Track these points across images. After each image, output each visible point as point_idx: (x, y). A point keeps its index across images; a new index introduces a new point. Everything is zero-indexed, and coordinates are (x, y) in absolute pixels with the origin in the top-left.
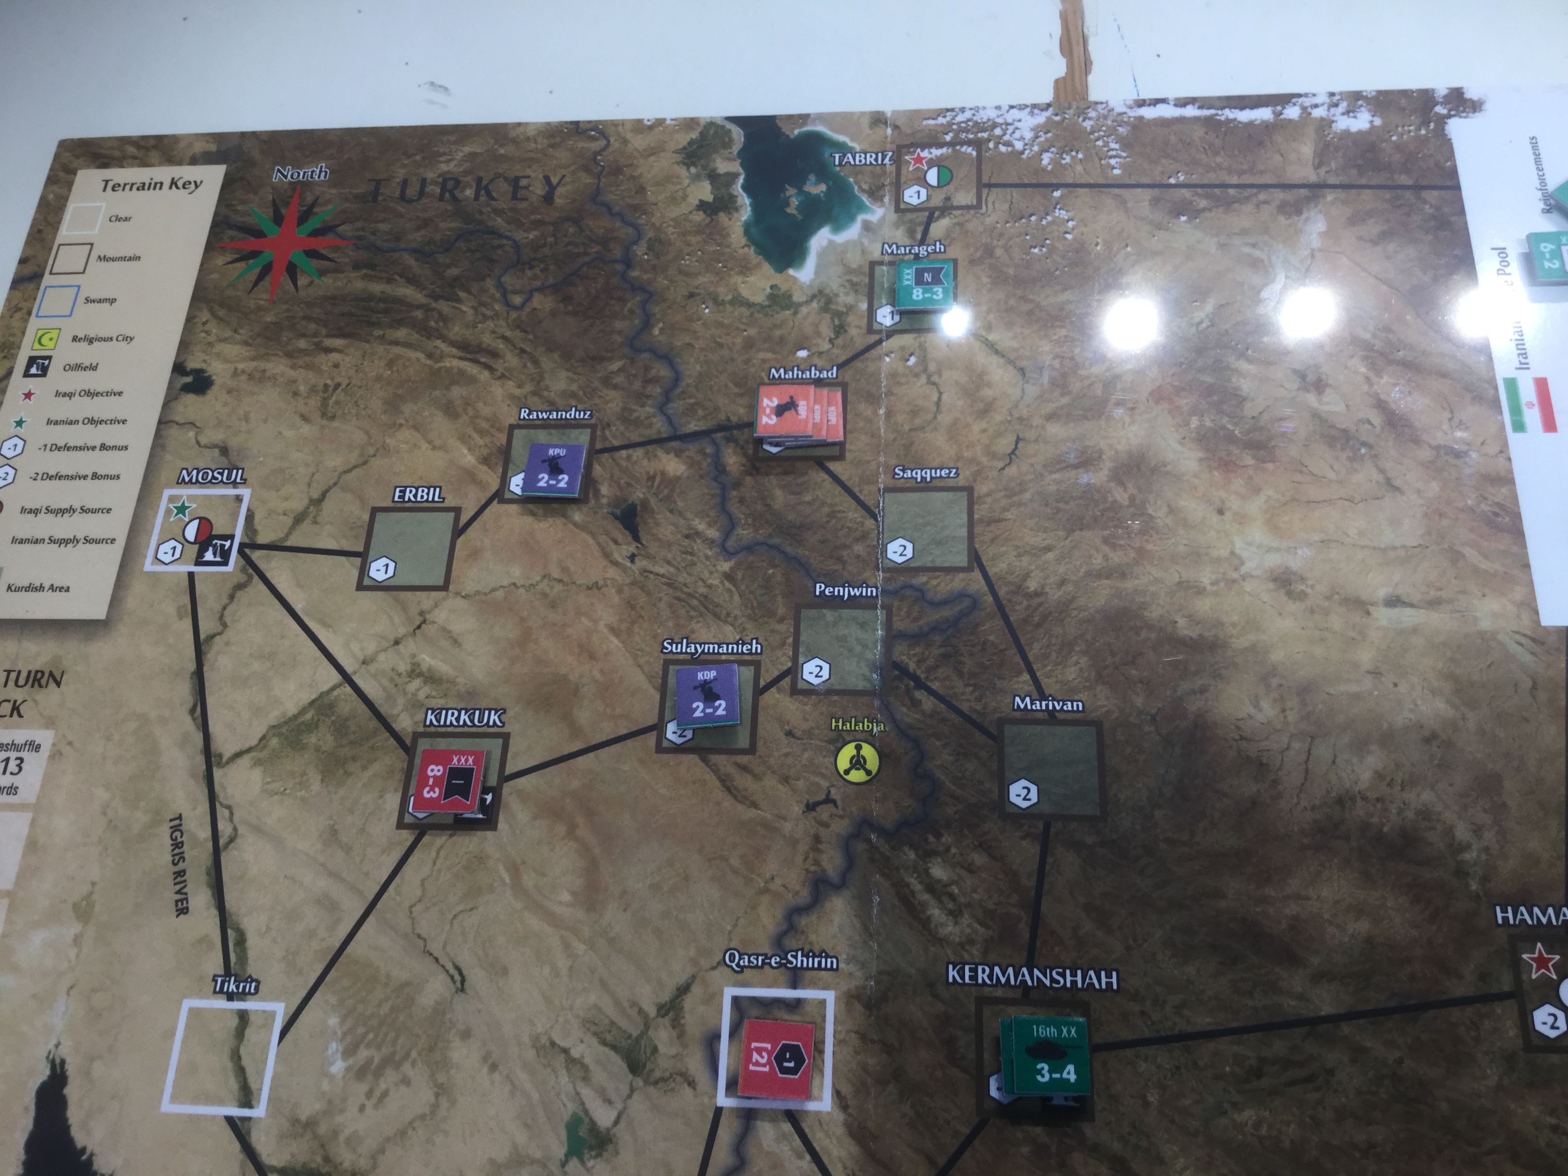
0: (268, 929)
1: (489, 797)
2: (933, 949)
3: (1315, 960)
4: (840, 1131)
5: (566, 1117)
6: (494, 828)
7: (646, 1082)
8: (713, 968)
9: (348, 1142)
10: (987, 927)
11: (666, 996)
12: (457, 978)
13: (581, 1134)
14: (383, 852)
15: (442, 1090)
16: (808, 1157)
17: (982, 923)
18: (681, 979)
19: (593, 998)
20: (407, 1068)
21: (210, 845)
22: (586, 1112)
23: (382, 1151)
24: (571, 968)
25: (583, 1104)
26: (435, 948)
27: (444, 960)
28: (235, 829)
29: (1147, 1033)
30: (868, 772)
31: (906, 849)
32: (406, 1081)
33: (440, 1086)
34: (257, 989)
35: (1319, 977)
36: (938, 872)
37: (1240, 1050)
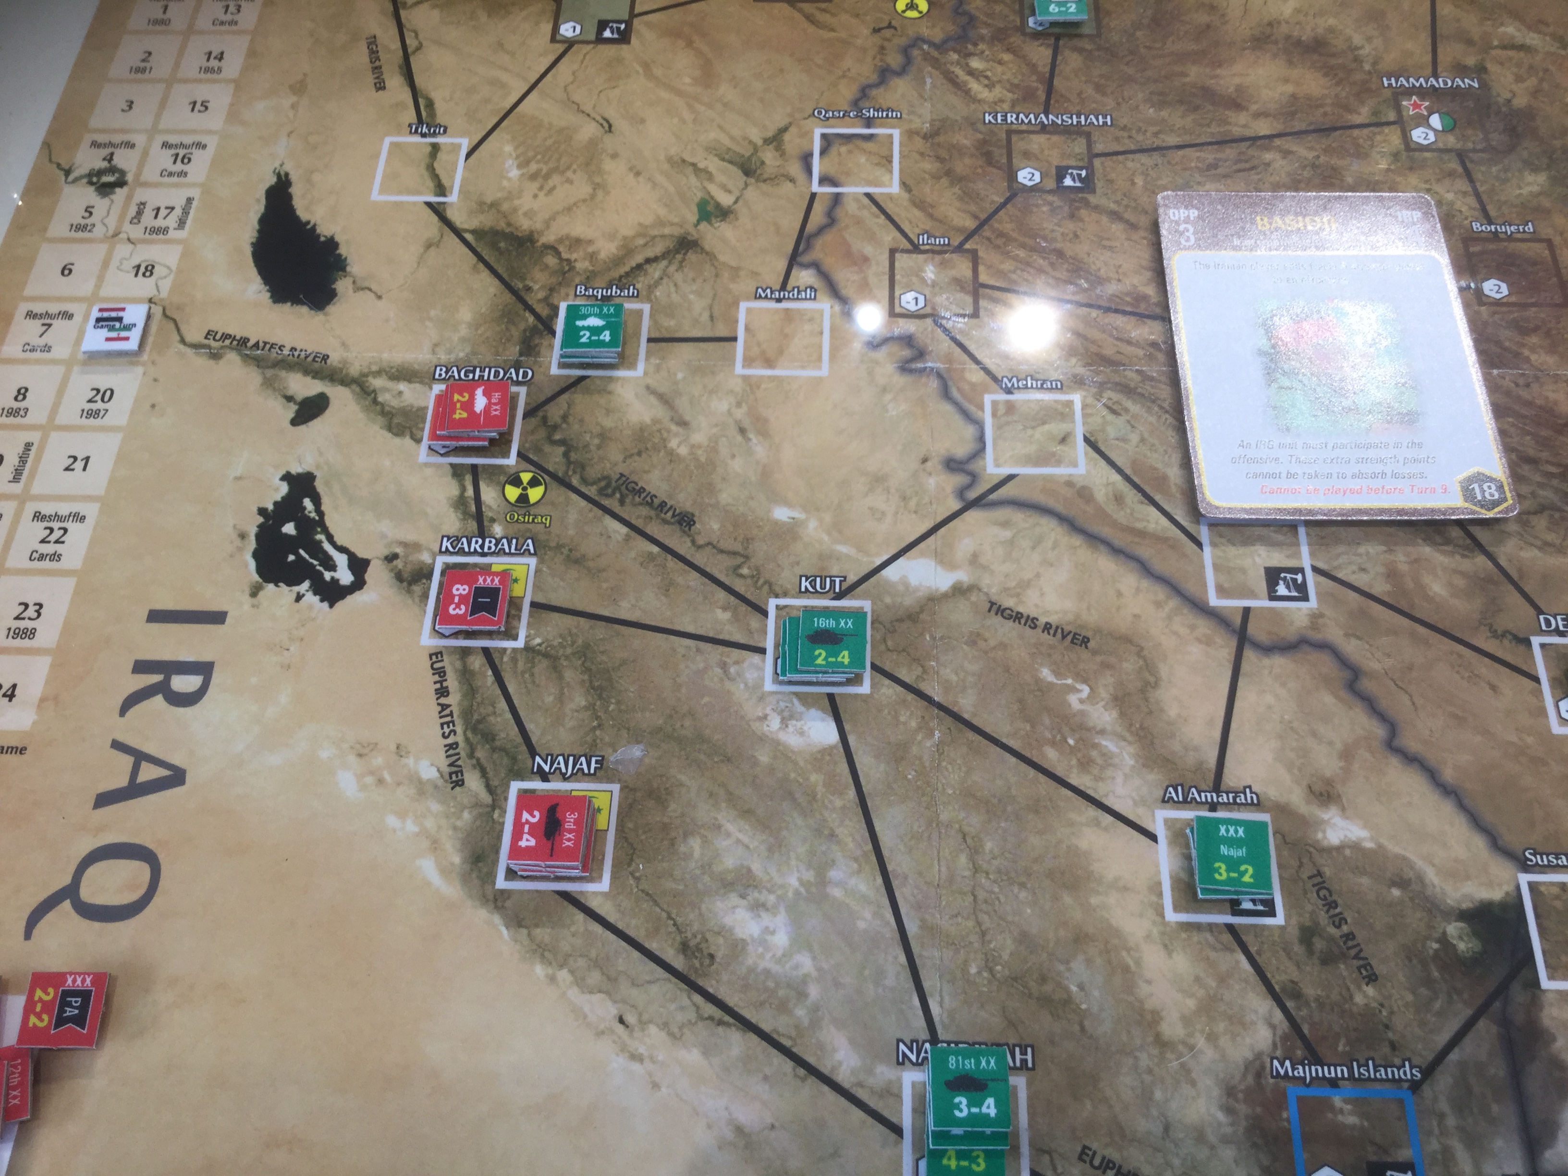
0: (451, 99)
1: (623, 26)
2: (973, 106)
3: (1254, 107)
4: (906, 203)
5: (697, 200)
6: (629, 42)
7: (758, 180)
8: (805, 119)
9: (526, 214)
10: (1014, 93)
11: (770, 134)
12: (606, 125)
13: (708, 209)
14: (541, 55)
15: (596, 187)
16: (883, 217)
17: (1009, 91)
18: (782, 124)
19: (712, 135)
20: (569, 174)
21: (401, 53)
22: (712, 198)
23: (553, 218)
24: (695, 120)
25: (709, 193)
26: (588, 108)
27: (593, 115)
28: (421, 44)
29: (1133, 147)
30: (920, 12)
31: (951, 53)
32: (570, 181)
33: (598, 184)
34: (445, 131)
35: (1258, 115)
36: (976, 64)
37: (1202, 154)
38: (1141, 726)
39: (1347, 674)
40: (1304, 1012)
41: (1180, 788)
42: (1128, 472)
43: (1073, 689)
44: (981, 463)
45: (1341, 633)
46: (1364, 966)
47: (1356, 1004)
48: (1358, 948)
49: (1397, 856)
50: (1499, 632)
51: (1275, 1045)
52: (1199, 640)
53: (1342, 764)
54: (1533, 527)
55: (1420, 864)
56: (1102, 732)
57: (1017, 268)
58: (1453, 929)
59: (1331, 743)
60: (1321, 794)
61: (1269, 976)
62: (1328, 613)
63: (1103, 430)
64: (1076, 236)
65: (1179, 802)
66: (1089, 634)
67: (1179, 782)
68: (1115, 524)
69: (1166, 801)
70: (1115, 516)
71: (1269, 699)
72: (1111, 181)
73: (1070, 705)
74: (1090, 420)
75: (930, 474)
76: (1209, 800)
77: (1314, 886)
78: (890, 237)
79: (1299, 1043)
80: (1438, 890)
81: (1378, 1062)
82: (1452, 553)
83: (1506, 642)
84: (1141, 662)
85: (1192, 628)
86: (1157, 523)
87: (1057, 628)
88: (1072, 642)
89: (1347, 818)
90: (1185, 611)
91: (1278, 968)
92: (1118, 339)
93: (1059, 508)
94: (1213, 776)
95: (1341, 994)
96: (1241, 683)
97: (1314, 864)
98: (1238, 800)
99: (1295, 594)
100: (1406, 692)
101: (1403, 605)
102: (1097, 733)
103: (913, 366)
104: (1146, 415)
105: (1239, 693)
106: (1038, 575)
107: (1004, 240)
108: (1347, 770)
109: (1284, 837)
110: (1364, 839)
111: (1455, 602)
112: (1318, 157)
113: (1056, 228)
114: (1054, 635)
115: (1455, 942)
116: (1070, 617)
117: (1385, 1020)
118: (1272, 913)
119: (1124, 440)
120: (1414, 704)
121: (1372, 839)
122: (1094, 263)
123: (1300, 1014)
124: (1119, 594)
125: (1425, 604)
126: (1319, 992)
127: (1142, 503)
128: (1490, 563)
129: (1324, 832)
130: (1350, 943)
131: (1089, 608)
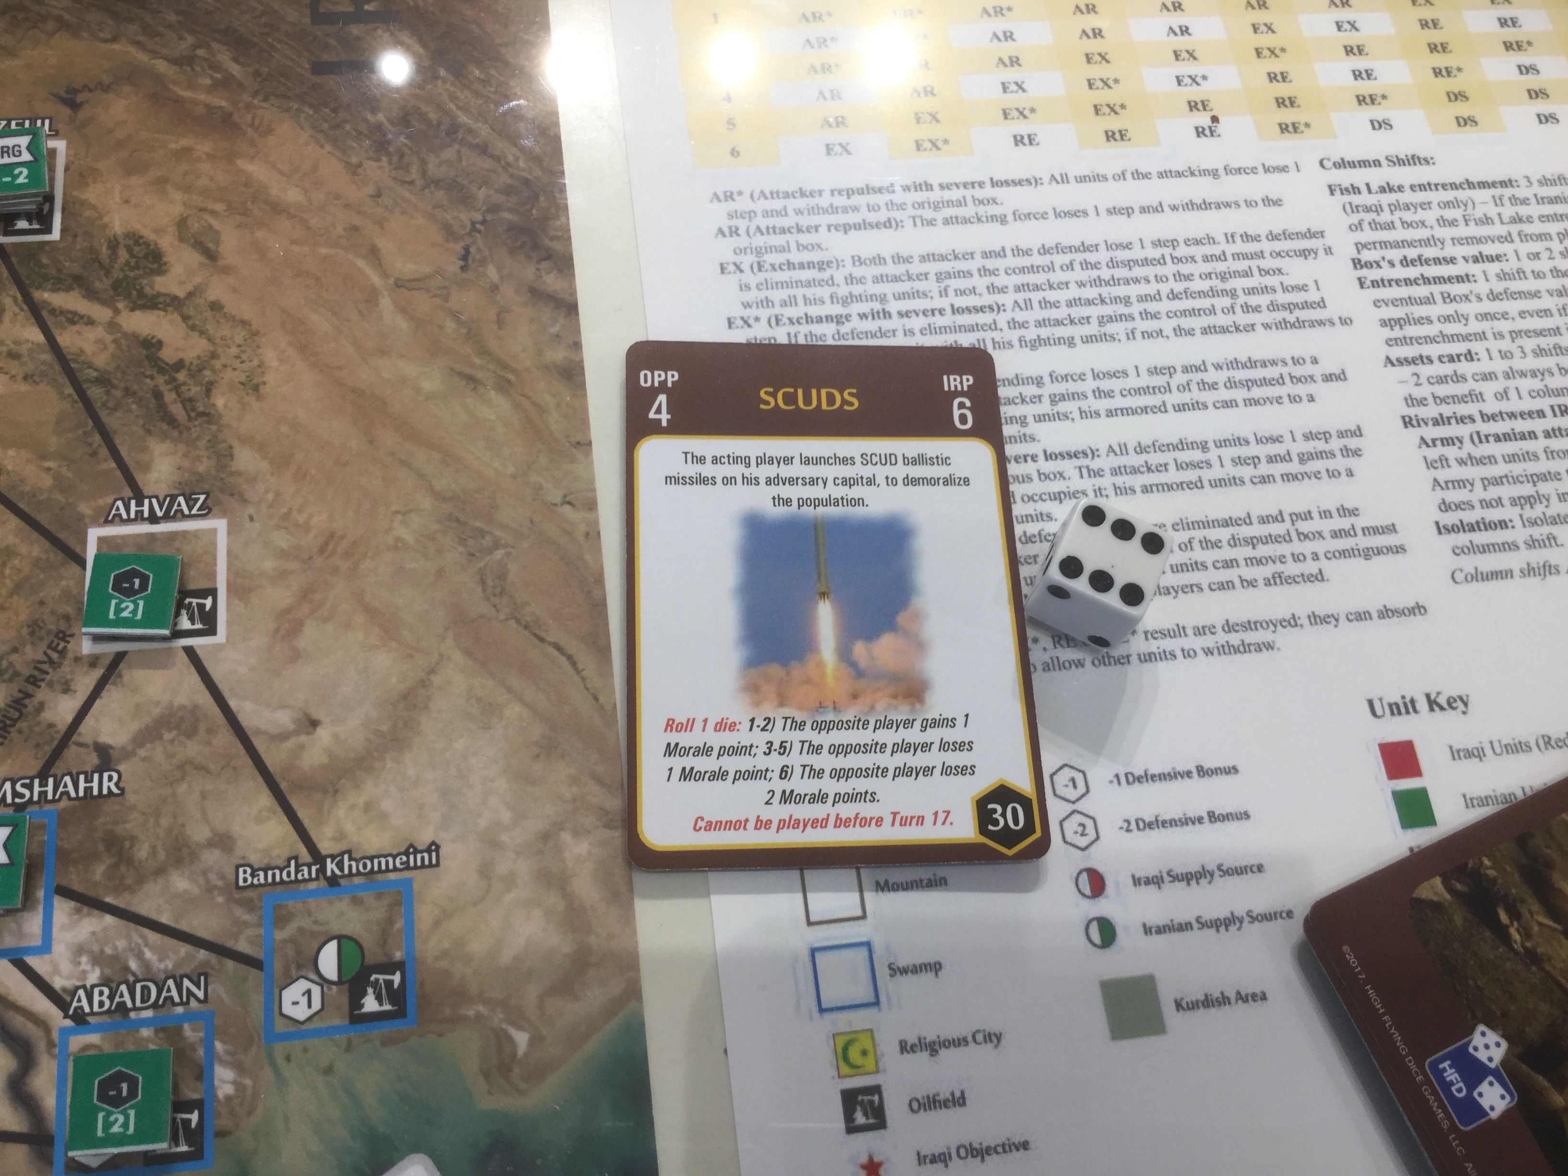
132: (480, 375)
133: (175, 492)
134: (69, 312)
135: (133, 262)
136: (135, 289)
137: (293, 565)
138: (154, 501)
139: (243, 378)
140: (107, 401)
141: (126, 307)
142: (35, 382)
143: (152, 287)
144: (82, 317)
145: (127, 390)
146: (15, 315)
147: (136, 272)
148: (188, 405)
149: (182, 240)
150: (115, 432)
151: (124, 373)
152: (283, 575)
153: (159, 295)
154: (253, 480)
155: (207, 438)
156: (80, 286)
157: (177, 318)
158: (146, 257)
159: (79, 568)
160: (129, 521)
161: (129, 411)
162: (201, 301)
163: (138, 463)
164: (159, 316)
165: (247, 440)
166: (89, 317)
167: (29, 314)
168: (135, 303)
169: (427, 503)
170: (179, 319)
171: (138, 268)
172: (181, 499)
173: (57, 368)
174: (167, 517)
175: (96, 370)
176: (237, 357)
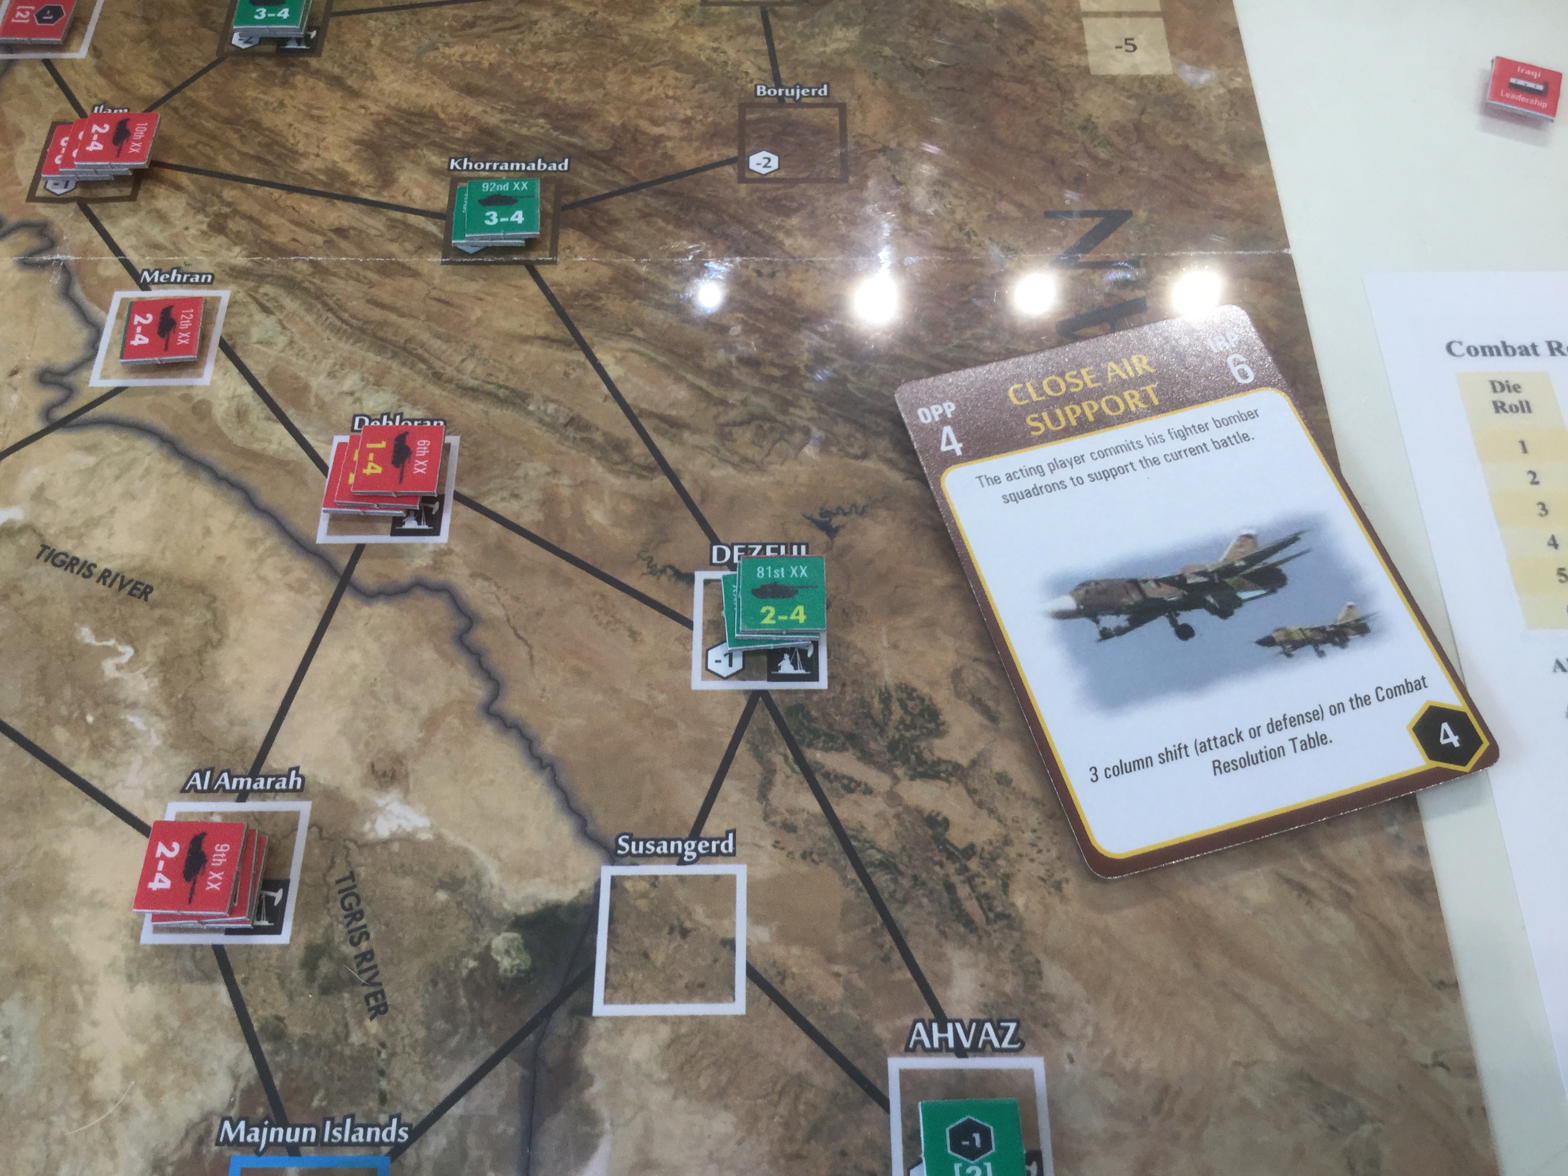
4: (90, 71)
16: (57, 86)
29: (381, 4)
37: (462, 12)
38: (184, 696)
39: (460, 623)
40: (281, 1058)
41: (208, 774)
42: (262, 382)
43: (113, 652)
44: (84, 374)
45: (467, 572)
46: (374, 995)
47: (352, 1045)
48: (374, 971)
49: (456, 850)
50: (659, 567)
51: (231, 1105)
52: (290, 587)
53: (420, 736)
54: (735, 441)
55: (481, 857)
56: (133, 706)
57: (199, 142)
58: (500, 941)
59: (415, 709)
60: (384, 774)
61: (250, 1010)
62: (458, 548)
63: (246, 333)
64: (282, 104)
65: (202, 791)
66: (154, 583)
67: (210, 765)
68: (228, 446)
69: (188, 790)
70: (230, 436)
71: (355, 656)
72: (343, 43)
73: (103, 672)
74: (233, 321)
75: (15, 389)
76: (241, 787)
77: (340, 892)
78: (59, 107)
79: (264, 1098)
80: (496, 890)
81: (358, 1120)
82: (627, 474)
83: (664, 579)
84: (209, 616)
85: (286, 571)
86: (280, 444)
87: (117, 575)
88: (130, 593)
89: (408, 803)
90: (284, 551)
91: (264, 1001)
92: (298, 224)
93: (165, 427)
94: (254, 756)
95: (335, 1032)
96: (324, 639)
97: (349, 864)
98: (277, 787)
99: (425, 527)
100: (526, 643)
101: (553, 539)
102: (127, 707)
103: (37, 259)
104: (303, 313)
105: (320, 651)
106: (113, 511)
107: (193, 110)
108: (425, 743)
109: (321, 830)
110: (423, 829)
111: (617, 532)
112: (596, 13)
113: (261, 96)
114: (110, 586)
115: (498, 958)
116: (137, 562)
117: (381, 1064)
118: (276, 930)
119: (268, 343)
120: (532, 657)
121: (432, 827)
122: (294, 136)
123: (275, 1060)
124: (207, 532)
125: (579, 536)
126: (309, 1030)
127: (269, 419)
128: (670, 484)
129: (374, 822)
130: (366, 965)
131: (163, 552)
132: (1313, 884)
133: (981, 1016)
134: (844, 777)
135: (908, 719)
136: (913, 753)
137: (1125, 1127)
138: (958, 1026)
139: (1042, 872)
140: (895, 891)
141: (905, 774)
142: (813, 861)
143: (932, 754)
144: (859, 784)
145: (915, 878)
146: (788, 777)
147: (913, 732)
148: (984, 902)
149: (958, 694)
150: (907, 932)
151: (910, 857)
152: (1116, 1138)
153: (939, 761)
154: (1068, 1008)
155: (1011, 947)
156: (854, 746)
157: (961, 790)
158: (921, 714)
159: (881, 1110)
160: (932, 1051)
161: (920, 905)
162: (985, 772)
163: (935, 975)
164: (942, 788)
165: (1055, 954)
166: (866, 785)
167: (801, 777)
168: (915, 770)
169: (1271, 1054)
170: (964, 792)
171: (915, 728)
172: (988, 1026)
173: (837, 846)
174: (975, 1050)
175: (879, 851)
176: (1033, 845)
